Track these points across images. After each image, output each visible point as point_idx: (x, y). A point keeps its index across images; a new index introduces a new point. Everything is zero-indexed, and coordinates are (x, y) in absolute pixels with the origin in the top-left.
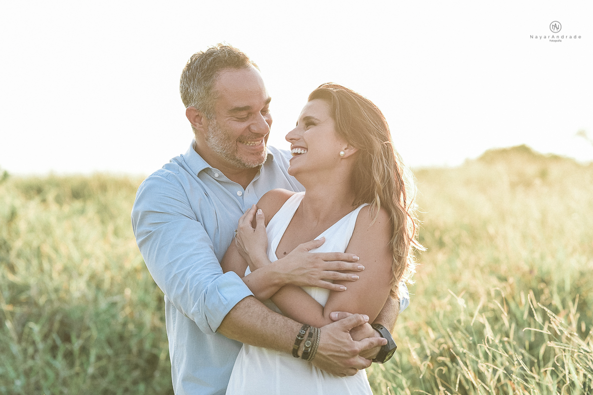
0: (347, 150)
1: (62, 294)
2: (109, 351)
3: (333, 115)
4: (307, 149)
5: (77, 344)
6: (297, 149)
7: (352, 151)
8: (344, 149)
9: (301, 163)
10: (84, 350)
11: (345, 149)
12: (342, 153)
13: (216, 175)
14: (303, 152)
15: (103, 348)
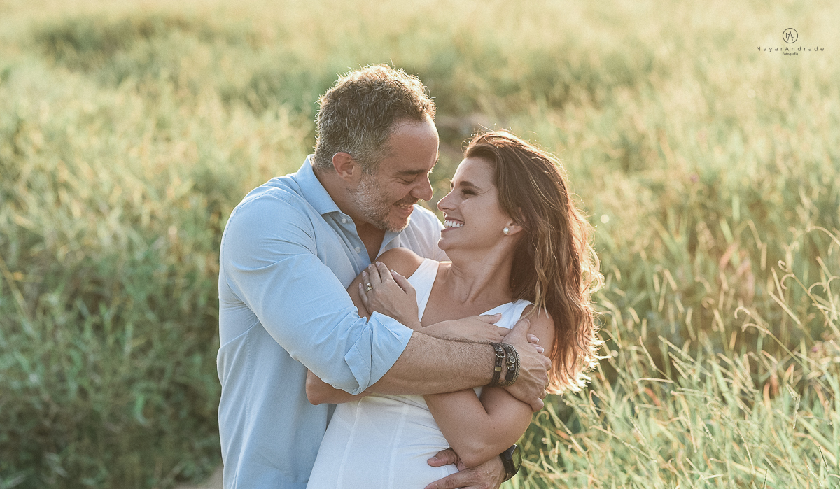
0: (513, 226)
1: (87, 240)
2: (151, 316)
3: (496, 182)
4: (464, 223)
5: (107, 314)
6: (451, 222)
7: (519, 229)
8: (509, 224)
9: (455, 239)
10: (118, 320)
11: (511, 225)
12: (506, 230)
13: (344, 221)
14: (458, 225)
15: (143, 313)
